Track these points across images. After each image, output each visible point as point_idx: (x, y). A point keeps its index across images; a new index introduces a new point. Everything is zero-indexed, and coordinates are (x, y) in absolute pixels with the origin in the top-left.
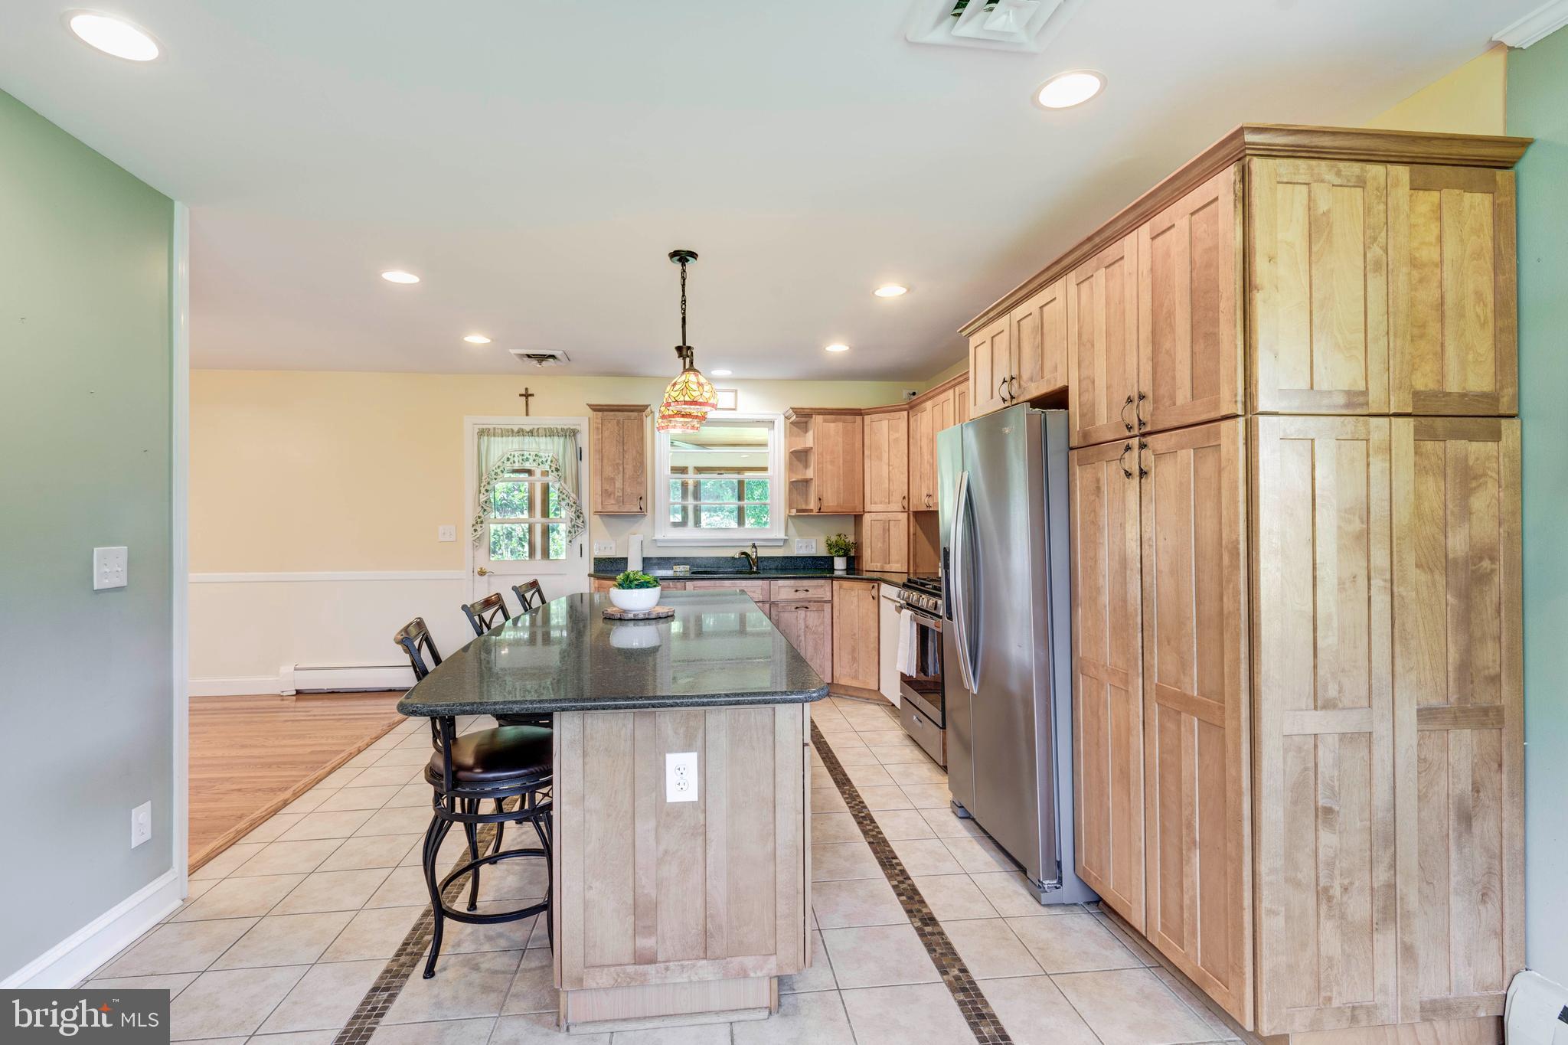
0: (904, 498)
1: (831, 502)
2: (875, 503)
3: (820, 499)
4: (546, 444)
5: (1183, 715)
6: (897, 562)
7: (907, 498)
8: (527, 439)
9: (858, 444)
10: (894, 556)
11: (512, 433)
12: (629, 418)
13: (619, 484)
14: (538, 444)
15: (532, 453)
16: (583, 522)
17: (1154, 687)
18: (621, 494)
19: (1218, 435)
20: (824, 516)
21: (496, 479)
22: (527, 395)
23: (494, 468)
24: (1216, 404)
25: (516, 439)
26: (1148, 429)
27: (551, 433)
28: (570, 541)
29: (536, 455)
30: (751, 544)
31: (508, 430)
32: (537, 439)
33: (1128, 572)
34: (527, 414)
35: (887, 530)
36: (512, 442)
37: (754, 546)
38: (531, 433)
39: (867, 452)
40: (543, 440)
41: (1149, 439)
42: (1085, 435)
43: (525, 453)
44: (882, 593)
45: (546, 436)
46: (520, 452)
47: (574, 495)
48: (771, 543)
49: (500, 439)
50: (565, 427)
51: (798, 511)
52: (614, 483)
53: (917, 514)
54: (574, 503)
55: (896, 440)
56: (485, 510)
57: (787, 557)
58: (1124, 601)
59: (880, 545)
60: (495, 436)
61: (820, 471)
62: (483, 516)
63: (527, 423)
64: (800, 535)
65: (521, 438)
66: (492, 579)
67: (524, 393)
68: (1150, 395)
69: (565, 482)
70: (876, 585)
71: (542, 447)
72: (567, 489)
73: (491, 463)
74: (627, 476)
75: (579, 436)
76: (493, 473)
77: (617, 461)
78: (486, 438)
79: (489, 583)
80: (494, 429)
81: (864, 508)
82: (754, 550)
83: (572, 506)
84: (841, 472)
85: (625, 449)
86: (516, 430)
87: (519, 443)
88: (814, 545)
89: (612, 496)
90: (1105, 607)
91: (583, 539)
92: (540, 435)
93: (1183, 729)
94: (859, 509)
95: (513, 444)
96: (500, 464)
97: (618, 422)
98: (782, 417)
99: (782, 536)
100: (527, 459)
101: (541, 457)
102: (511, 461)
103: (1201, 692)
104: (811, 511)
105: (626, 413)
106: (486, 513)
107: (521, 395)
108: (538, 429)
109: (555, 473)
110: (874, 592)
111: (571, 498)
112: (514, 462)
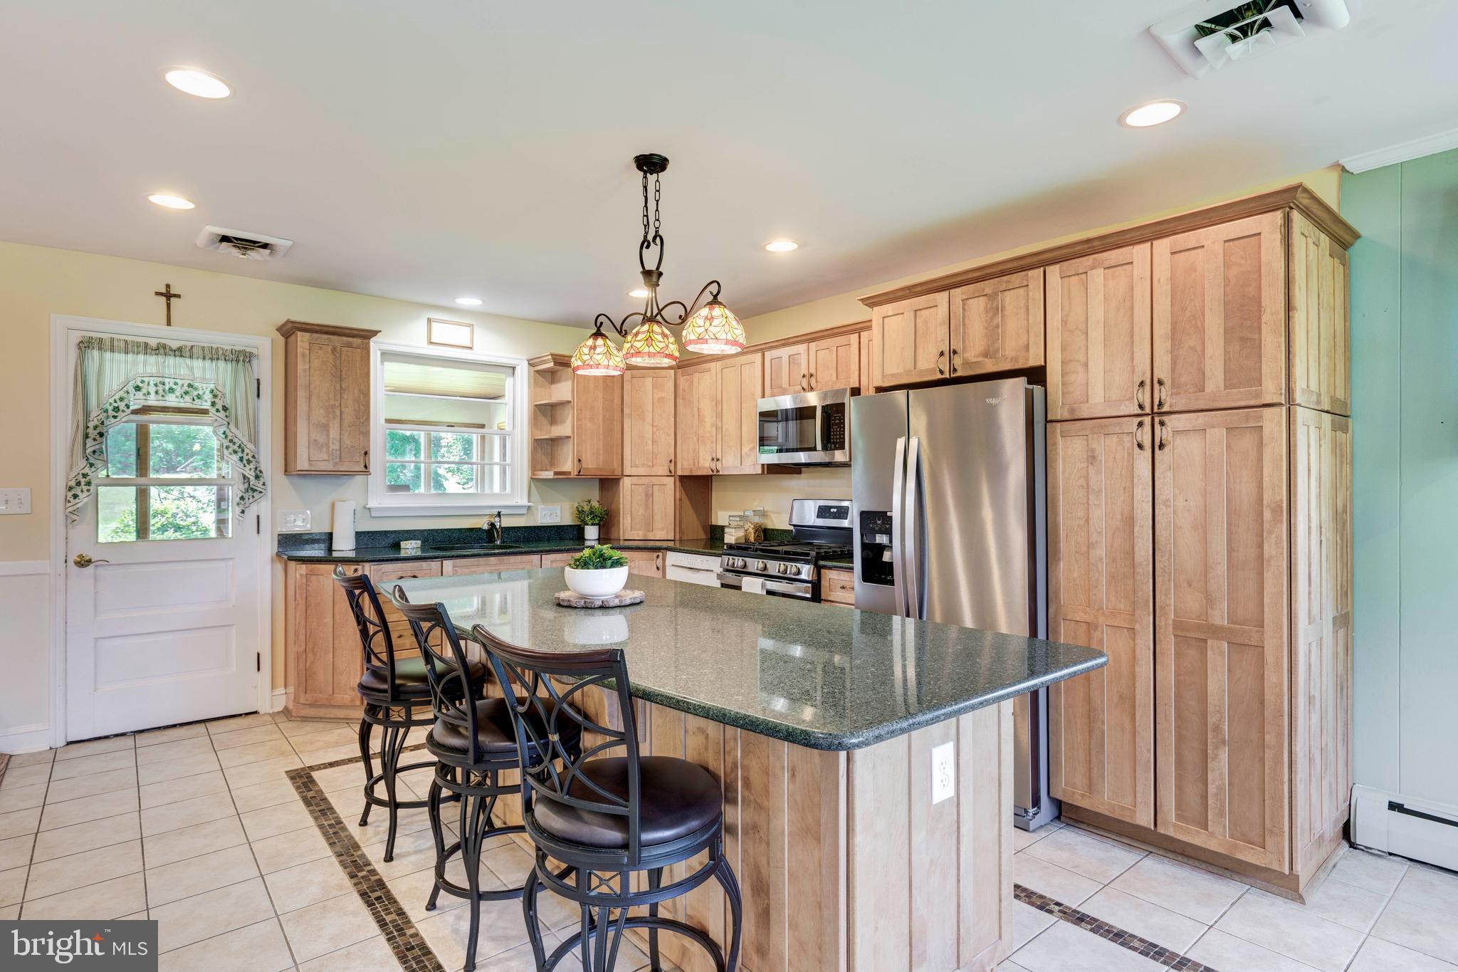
0: (671, 461)
1: (591, 464)
2: (636, 466)
3: (580, 461)
4: (204, 369)
5: (1209, 642)
6: (662, 529)
7: (673, 461)
8: (171, 361)
9: (617, 401)
10: (658, 522)
11: (146, 349)
12: (349, 345)
13: (334, 433)
14: (191, 369)
15: (180, 382)
16: (264, 484)
17: (1170, 622)
18: (338, 447)
19: (1260, 418)
20: (581, 478)
21: (115, 417)
22: (168, 295)
23: (111, 400)
24: (1258, 395)
25: (152, 359)
26: (1165, 409)
27: (213, 355)
28: (243, 512)
29: (190, 386)
30: (495, 512)
31: (138, 345)
32: (188, 361)
33: (1136, 529)
34: (169, 323)
35: (649, 496)
36: (145, 364)
37: (499, 515)
38: (179, 352)
39: (626, 411)
40: (197, 364)
41: (1166, 418)
42: (1072, 410)
43: (167, 380)
44: (668, 562)
45: (204, 358)
46: (161, 379)
47: (251, 446)
48: (515, 510)
49: (122, 356)
50: (238, 348)
51: (556, 473)
52: (328, 431)
53: (682, 478)
54: (253, 457)
55: (661, 400)
56: (92, 465)
57: (531, 527)
58: (1131, 553)
59: (641, 511)
60: (112, 350)
61: (579, 428)
62: (90, 473)
63: (174, 336)
64: (544, 501)
65: (160, 359)
66: (101, 571)
67: (164, 291)
68: (1168, 382)
69: (237, 426)
70: (660, 554)
71: (198, 374)
72: (239, 435)
73: (106, 393)
74: (346, 423)
75: (254, 362)
76: (110, 408)
77: (332, 402)
78: (96, 353)
79: (96, 578)
80: (112, 340)
81: (622, 471)
82: (497, 519)
83: (249, 462)
84: (601, 431)
85: (343, 386)
86: (155, 346)
87: (157, 364)
88: (559, 512)
89: (325, 449)
90: (1102, 559)
91: (262, 507)
92: (195, 356)
93: (1209, 653)
94: (618, 472)
95: (148, 366)
96: (121, 394)
97: (334, 350)
98: (526, 363)
99: (525, 502)
100: (172, 390)
101: (196, 389)
102: (144, 391)
103: (1230, 620)
104: (569, 473)
105: (345, 338)
106: (93, 469)
107: (158, 294)
108: (192, 347)
109: (222, 414)
110: (660, 562)
111: (246, 451)
112: (149, 393)
